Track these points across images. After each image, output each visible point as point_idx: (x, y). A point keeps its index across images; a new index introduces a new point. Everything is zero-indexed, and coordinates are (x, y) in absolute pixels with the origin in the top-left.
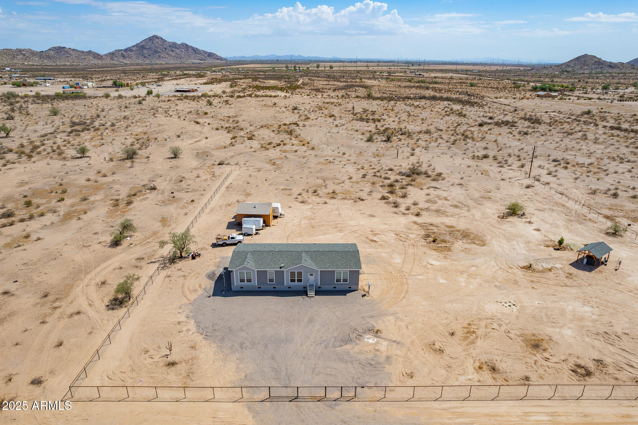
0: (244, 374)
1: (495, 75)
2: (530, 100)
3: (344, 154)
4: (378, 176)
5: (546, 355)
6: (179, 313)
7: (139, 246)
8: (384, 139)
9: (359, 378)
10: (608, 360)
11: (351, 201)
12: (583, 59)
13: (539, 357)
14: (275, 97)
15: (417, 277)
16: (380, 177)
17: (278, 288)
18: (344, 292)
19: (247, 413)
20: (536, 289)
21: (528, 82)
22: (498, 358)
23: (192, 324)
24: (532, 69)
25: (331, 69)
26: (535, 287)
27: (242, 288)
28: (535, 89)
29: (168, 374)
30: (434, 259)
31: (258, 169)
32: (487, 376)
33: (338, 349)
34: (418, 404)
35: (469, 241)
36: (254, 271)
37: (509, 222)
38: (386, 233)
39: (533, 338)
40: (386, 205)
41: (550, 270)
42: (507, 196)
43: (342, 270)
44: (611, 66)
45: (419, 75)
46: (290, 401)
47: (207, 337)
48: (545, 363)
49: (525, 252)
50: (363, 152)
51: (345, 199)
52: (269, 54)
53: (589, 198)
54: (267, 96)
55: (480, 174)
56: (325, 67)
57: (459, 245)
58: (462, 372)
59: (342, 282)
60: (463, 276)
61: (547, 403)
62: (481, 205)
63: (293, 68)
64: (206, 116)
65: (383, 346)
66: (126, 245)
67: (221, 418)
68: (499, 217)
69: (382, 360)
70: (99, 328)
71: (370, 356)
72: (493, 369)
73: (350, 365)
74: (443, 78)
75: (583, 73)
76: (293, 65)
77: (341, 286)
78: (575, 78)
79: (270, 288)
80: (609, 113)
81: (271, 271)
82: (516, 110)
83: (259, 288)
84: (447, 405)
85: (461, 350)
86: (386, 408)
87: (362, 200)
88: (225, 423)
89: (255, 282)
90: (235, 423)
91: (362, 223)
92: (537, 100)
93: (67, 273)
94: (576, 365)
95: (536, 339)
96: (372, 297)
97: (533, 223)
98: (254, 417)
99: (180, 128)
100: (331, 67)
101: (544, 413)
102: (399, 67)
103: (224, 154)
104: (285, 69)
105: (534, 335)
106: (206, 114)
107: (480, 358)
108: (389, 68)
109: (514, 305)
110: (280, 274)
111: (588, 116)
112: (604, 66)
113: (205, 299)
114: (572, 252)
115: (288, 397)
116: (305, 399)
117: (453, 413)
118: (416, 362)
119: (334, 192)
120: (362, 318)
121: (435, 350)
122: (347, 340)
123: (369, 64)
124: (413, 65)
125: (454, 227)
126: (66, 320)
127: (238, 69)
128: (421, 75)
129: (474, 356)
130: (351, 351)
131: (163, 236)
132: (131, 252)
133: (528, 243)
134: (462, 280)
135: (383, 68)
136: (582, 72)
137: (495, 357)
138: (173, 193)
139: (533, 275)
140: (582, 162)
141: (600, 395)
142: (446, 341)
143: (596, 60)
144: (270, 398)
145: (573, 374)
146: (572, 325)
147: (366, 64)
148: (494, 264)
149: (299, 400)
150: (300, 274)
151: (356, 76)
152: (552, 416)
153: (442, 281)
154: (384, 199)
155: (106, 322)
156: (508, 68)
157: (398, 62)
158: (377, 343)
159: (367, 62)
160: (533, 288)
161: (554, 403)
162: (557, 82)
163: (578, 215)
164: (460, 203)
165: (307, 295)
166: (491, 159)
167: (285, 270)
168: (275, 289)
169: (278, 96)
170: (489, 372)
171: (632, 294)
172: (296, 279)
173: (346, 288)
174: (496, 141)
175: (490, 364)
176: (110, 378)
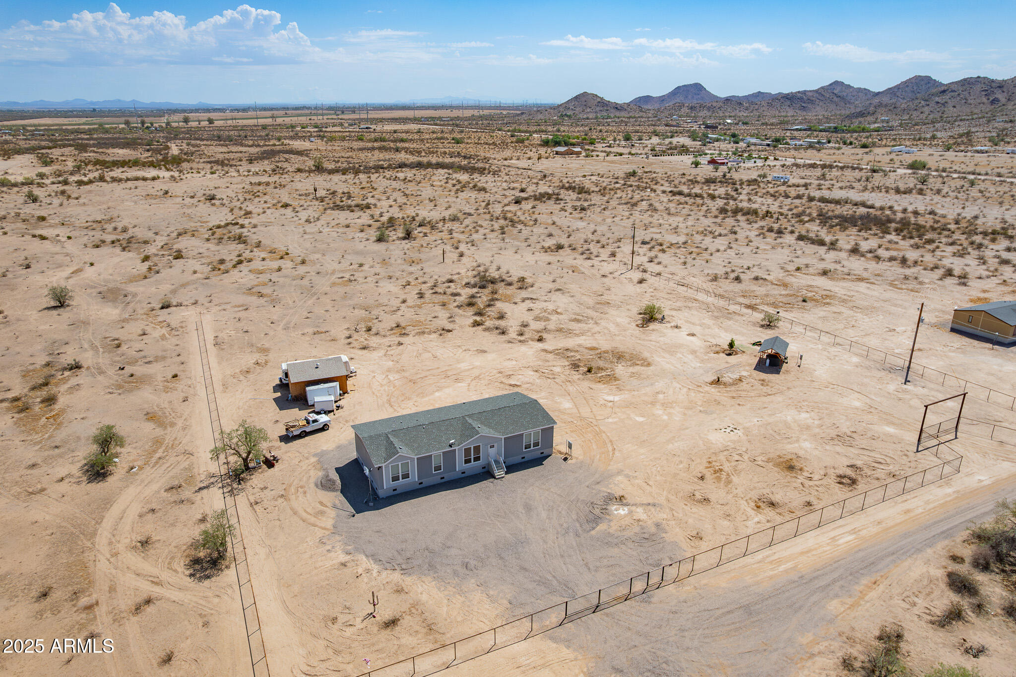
0: (505, 602)
1: (477, 124)
2: (550, 159)
3: (361, 265)
4: (440, 293)
5: (806, 474)
6: (328, 551)
7: (148, 468)
8: (401, 235)
9: (647, 558)
10: (859, 463)
11: (434, 336)
12: (584, 99)
13: (801, 479)
14: (154, 179)
15: (607, 420)
16: (445, 293)
17: (448, 477)
18: (538, 461)
19: (555, 645)
20: (743, 405)
21: (531, 133)
22: (767, 491)
23: (364, 562)
24: (522, 113)
25: (210, 123)
26: (741, 403)
27: (396, 490)
28: (546, 143)
29: (398, 638)
30: (609, 394)
31: (242, 306)
32: (770, 513)
33: (593, 532)
34: (730, 565)
35: (629, 363)
36: (412, 459)
37: (653, 330)
38: (520, 372)
39: (781, 460)
40: (487, 333)
41: (740, 380)
42: (626, 298)
43: (532, 431)
44: (617, 108)
45: (367, 128)
46: (594, 612)
47: (406, 571)
48: (811, 483)
49: (699, 365)
50: (387, 260)
51: (423, 333)
52: (70, 99)
53: (714, 287)
54: (137, 179)
55: (570, 272)
56: (199, 121)
57: (620, 369)
58: (746, 519)
59: (532, 448)
60: (658, 407)
61: (841, 522)
62: (605, 314)
63: (139, 125)
64: (43, 223)
65: (640, 513)
66: (123, 472)
67: (529, 664)
68: (637, 326)
69: (653, 530)
70: (212, 612)
71: (637, 529)
72: (772, 504)
73: (623, 547)
74: (407, 132)
75: (588, 118)
76: (139, 120)
77: (533, 452)
78: (582, 125)
79: (436, 480)
80: (654, 172)
81: (437, 453)
82: (545, 176)
83: (421, 483)
84: (759, 556)
85: (725, 493)
86: (704, 582)
87: (449, 331)
88: (539, 668)
89: (414, 477)
90: (551, 662)
91: (477, 364)
92: (559, 159)
93: (47, 547)
94: (838, 476)
95: (785, 460)
96: (577, 458)
97: (680, 327)
98: (568, 647)
99: (11, 249)
100: (211, 121)
101: (847, 532)
102: (325, 117)
103: (153, 289)
104: (123, 126)
105: (780, 457)
106: (43, 219)
107: (749, 496)
108: (310, 119)
109: (736, 429)
110: (449, 456)
111: (636, 179)
112: (609, 108)
113: (350, 520)
114: (744, 354)
115: (587, 609)
116: (609, 604)
117: (771, 562)
118: (691, 521)
119: (398, 326)
120: (588, 487)
121: (699, 501)
122: (596, 520)
123: (275, 112)
124: (343, 113)
125: (597, 349)
126: (135, 619)
127: (24, 127)
128: (370, 128)
129: (743, 496)
130: (611, 531)
131: (176, 442)
132: (142, 481)
133: (693, 352)
134: (658, 411)
135: (300, 118)
136: (585, 116)
137: (765, 491)
138: (123, 369)
139: (728, 389)
140: (676, 242)
141: (876, 499)
142: (700, 488)
143: (599, 100)
144: (568, 618)
145: (841, 486)
146: (805, 437)
147: (269, 113)
148: (678, 386)
149: (603, 607)
150: (477, 449)
151: (267, 135)
152: (854, 533)
153: (641, 419)
154: (478, 325)
155: (216, 600)
156: (486, 112)
157: (316, 108)
158: (630, 512)
159: (271, 109)
160: (739, 405)
161: (848, 520)
162: (564, 131)
163: (720, 309)
164: (578, 315)
165: (494, 477)
166: (568, 251)
167: (457, 448)
168: (443, 480)
169: (159, 177)
170: (770, 509)
171: (829, 389)
172: (472, 457)
173: (537, 454)
174: (554, 223)
175: (765, 500)
176: (313, 674)
